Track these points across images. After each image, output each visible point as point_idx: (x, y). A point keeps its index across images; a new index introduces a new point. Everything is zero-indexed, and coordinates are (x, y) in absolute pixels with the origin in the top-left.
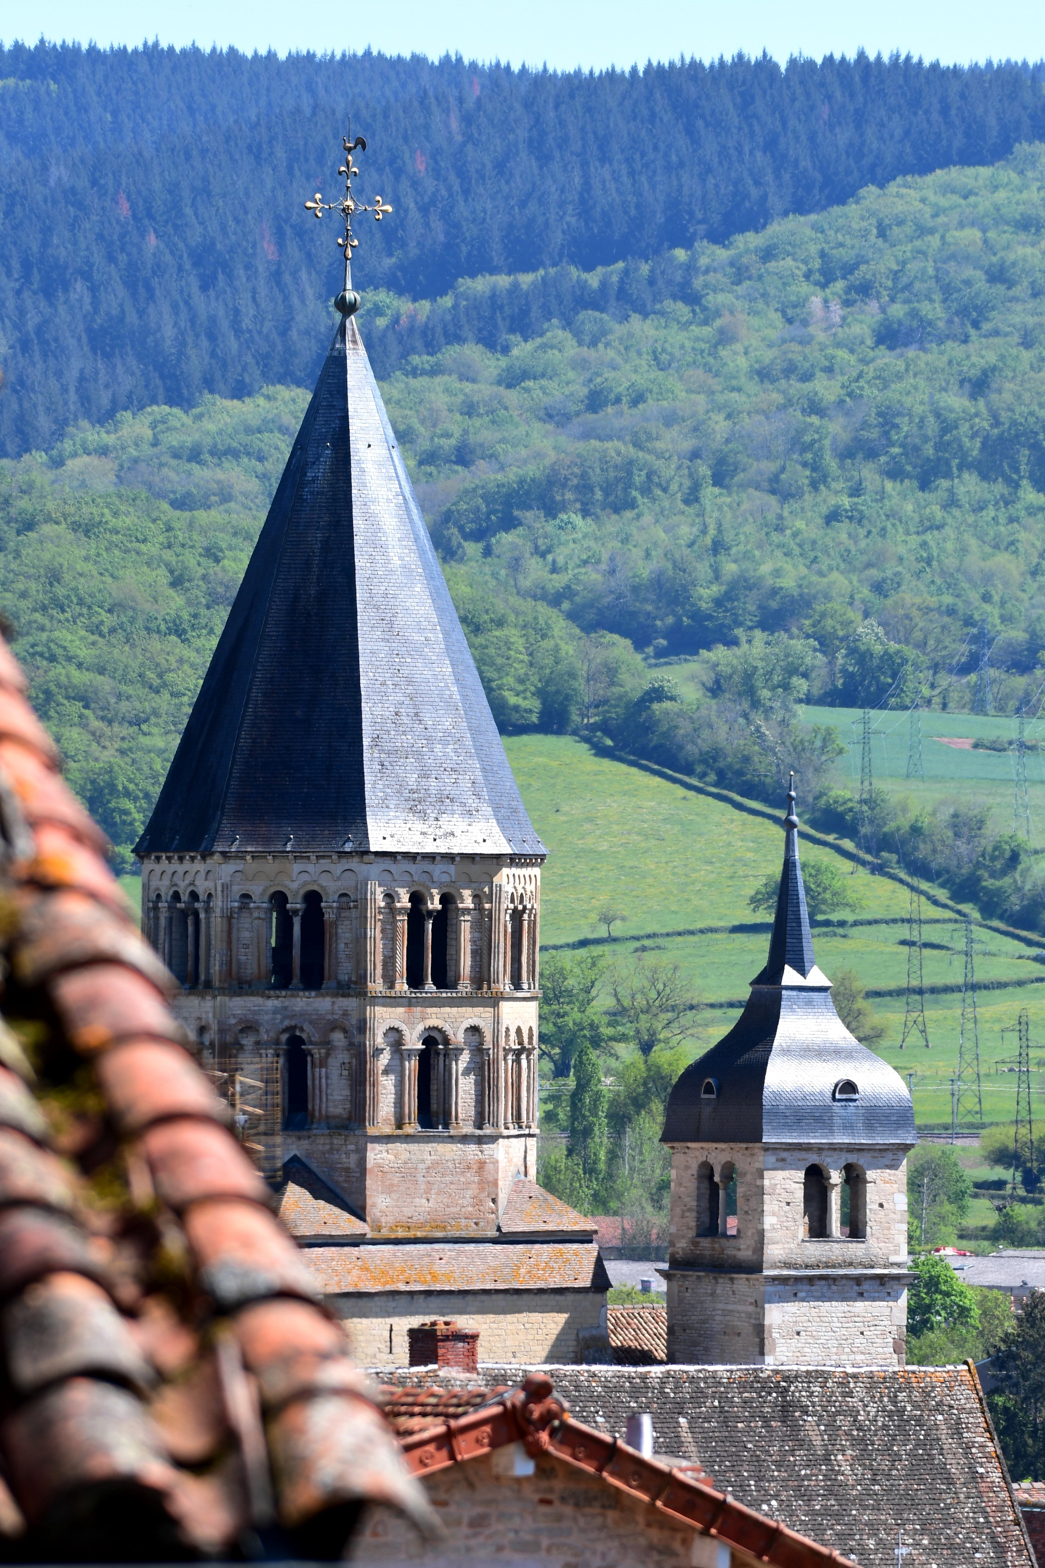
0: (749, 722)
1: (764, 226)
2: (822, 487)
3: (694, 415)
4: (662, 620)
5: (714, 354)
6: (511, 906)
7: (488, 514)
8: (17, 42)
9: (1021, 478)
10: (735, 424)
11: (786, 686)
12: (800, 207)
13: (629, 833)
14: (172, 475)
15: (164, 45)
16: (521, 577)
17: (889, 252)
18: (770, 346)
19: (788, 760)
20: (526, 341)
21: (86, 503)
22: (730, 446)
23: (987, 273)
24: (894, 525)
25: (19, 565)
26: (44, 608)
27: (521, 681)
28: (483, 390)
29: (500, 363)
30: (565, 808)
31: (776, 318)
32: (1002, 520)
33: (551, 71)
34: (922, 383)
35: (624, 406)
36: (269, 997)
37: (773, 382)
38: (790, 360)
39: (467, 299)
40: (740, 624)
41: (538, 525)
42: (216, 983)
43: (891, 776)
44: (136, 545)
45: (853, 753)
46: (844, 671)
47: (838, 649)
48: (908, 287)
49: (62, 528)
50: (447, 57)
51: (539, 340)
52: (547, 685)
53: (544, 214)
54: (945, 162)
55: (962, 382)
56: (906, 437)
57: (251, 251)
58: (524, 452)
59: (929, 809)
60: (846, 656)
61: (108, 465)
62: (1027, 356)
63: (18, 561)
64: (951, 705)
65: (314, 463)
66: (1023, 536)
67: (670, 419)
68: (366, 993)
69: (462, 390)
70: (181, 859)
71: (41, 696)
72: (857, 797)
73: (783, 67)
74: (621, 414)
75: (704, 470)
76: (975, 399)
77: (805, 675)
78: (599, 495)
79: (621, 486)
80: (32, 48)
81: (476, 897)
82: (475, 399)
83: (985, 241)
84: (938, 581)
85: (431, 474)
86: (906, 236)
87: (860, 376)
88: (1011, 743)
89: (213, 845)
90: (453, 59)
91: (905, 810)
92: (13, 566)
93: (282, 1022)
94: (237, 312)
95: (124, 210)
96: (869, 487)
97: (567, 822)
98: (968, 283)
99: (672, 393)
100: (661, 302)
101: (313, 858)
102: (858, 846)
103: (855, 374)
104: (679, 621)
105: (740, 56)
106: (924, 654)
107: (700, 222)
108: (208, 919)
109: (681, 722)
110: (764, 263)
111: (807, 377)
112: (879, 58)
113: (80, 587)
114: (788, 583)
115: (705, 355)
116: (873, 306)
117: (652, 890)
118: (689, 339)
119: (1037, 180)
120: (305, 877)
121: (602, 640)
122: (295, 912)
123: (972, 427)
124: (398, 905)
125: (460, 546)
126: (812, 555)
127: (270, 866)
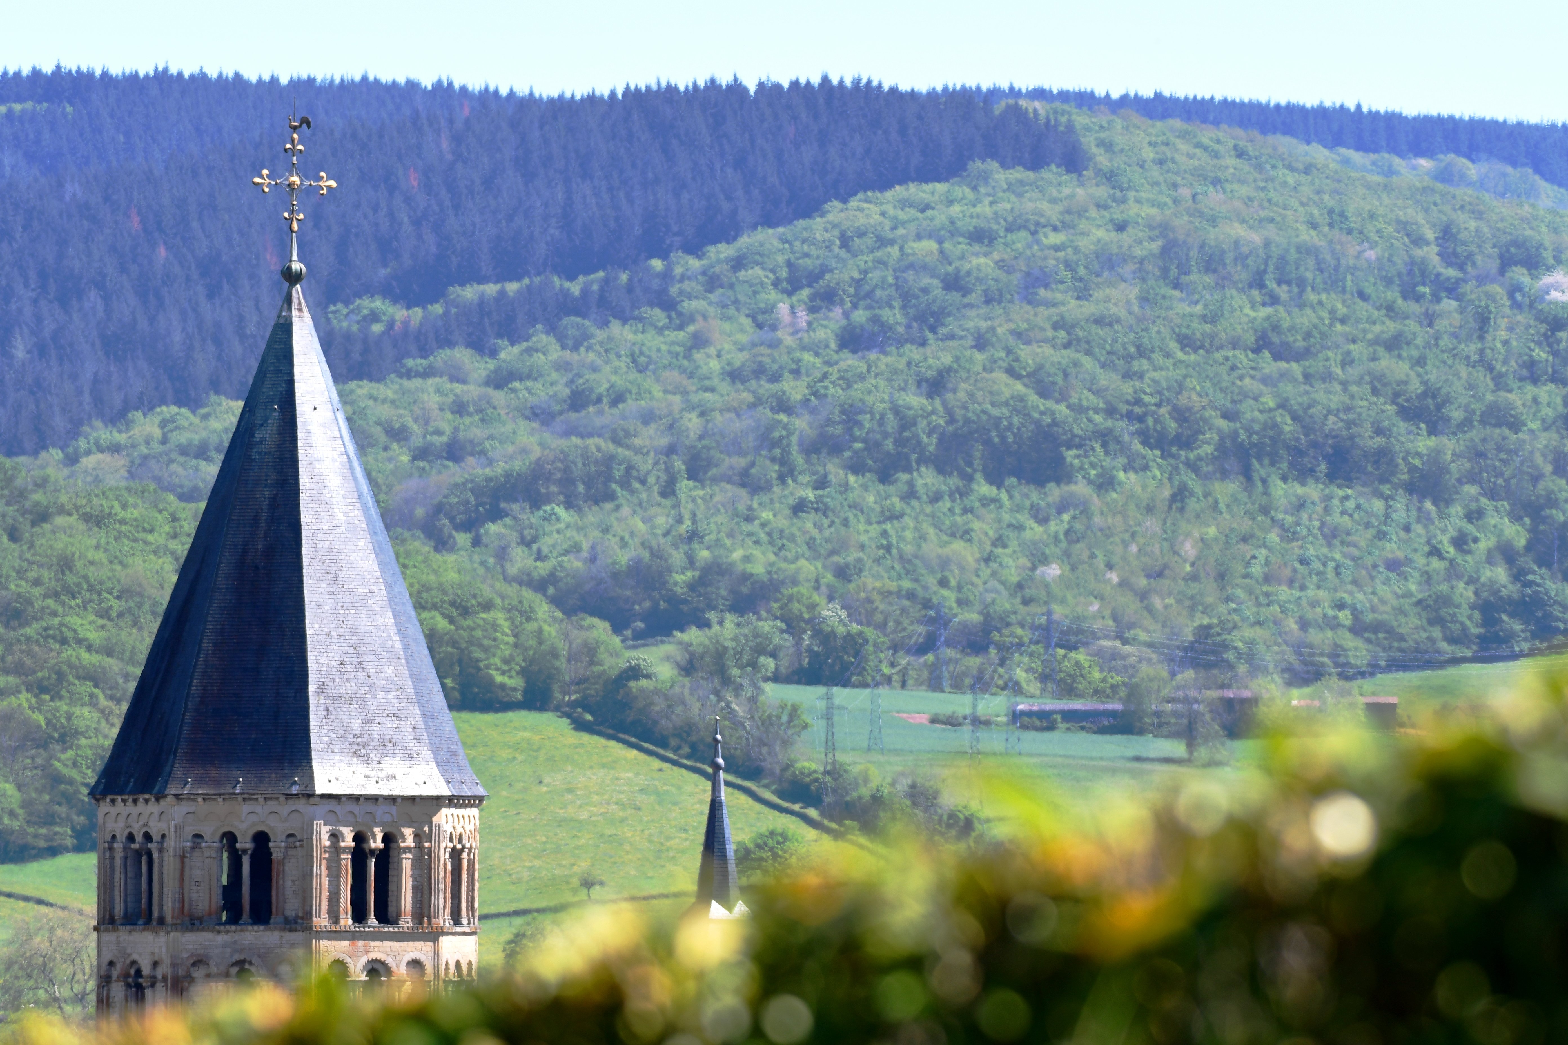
0: (720, 699)
1: (735, 238)
2: (790, 481)
3: (670, 414)
4: (639, 604)
5: (688, 356)
6: (450, 845)
7: (477, 505)
8: (34, 68)
9: (975, 471)
10: (707, 421)
11: (754, 664)
12: (769, 221)
13: (608, 804)
14: (180, 470)
15: (173, 70)
16: (508, 565)
17: (851, 262)
18: (741, 350)
19: (756, 733)
20: (512, 345)
21: (97, 496)
22: (704, 442)
23: (943, 281)
24: (856, 516)
25: (33, 555)
26: (56, 595)
27: (506, 661)
28: (471, 391)
29: (489, 366)
30: (547, 780)
31: (747, 322)
32: (957, 511)
33: (537, 95)
34: (882, 383)
35: (605, 405)
36: (219, 932)
37: (743, 382)
38: (760, 362)
39: (457, 307)
40: (714, 608)
41: (523, 516)
42: (169, 919)
43: (853, 749)
44: (142, 535)
45: (818, 727)
46: (809, 650)
47: (805, 631)
48: (869, 295)
49: (73, 519)
50: (440, 82)
51: (525, 345)
52: (530, 665)
53: (529, 227)
54: (904, 180)
55: (919, 384)
56: (867, 433)
57: (254, 262)
58: (510, 449)
59: (889, 780)
60: (812, 637)
61: (120, 462)
62: (979, 357)
63: (32, 551)
64: (910, 682)
65: (262, 425)
66: (976, 525)
67: (648, 418)
68: (311, 928)
69: (452, 390)
70: (135, 801)
71: (54, 676)
72: (822, 769)
73: (752, 90)
74: (601, 412)
75: (679, 465)
76: (932, 398)
77: (773, 655)
78: (581, 488)
79: (601, 479)
80: (49, 73)
81: (417, 836)
82: (465, 400)
83: (942, 252)
84: (898, 567)
85: (423, 469)
86: (867, 247)
87: (825, 376)
88: (965, 718)
89: (166, 787)
90: (445, 84)
91: (866, 780)
92: (28, 556)
93: (232, 956)
94: (241, 318)
95: (135, 223)
96: (834, 480)
97: (549, 792)
98: (925, 290)
99: (650, 393)
100: (639, 308)
101: (261, 799)
102: (823, 814)
103: (818, 375)
104: (656, 604)
105: (713, 81)
106: (885, 635)
107: (677, 234)
108: (161, 859)
109: (656, 699)
110: (735, 272)
111: (775, 378)
112: (841, 82)
113: (90, 575)
114: (758, 569)
115: (680, 358)
116: (837, 312)
117: (630, 856)
118: (665, 343)
119: (989, 195)
120: (253, 818)
121: (583, 623)
122: (245, 851)
123: (929, 424)
124: (342, 844)
125: (451, 536)
126: (779, 543)
127: (220, 807)
